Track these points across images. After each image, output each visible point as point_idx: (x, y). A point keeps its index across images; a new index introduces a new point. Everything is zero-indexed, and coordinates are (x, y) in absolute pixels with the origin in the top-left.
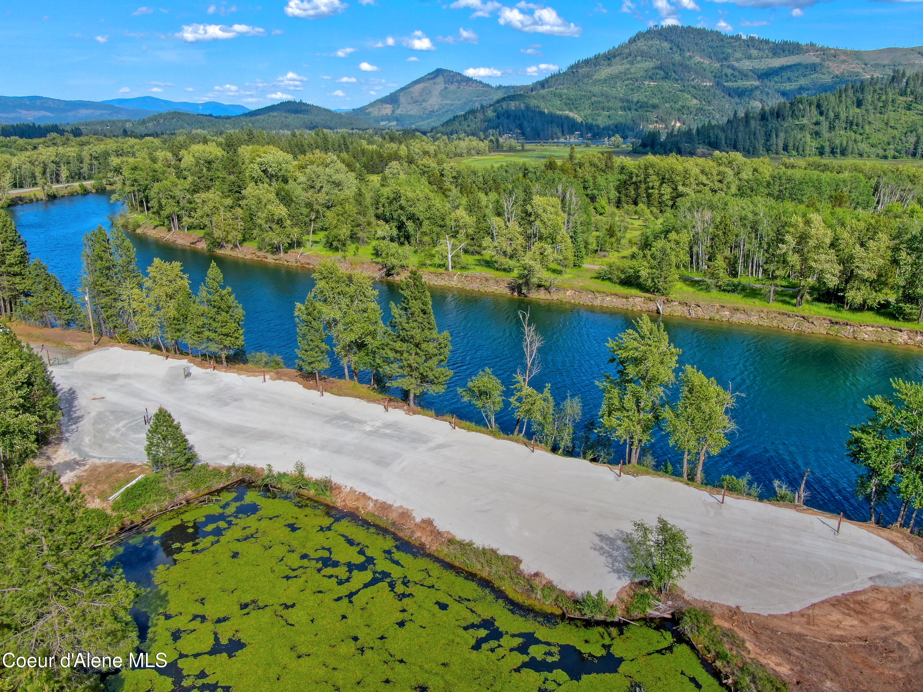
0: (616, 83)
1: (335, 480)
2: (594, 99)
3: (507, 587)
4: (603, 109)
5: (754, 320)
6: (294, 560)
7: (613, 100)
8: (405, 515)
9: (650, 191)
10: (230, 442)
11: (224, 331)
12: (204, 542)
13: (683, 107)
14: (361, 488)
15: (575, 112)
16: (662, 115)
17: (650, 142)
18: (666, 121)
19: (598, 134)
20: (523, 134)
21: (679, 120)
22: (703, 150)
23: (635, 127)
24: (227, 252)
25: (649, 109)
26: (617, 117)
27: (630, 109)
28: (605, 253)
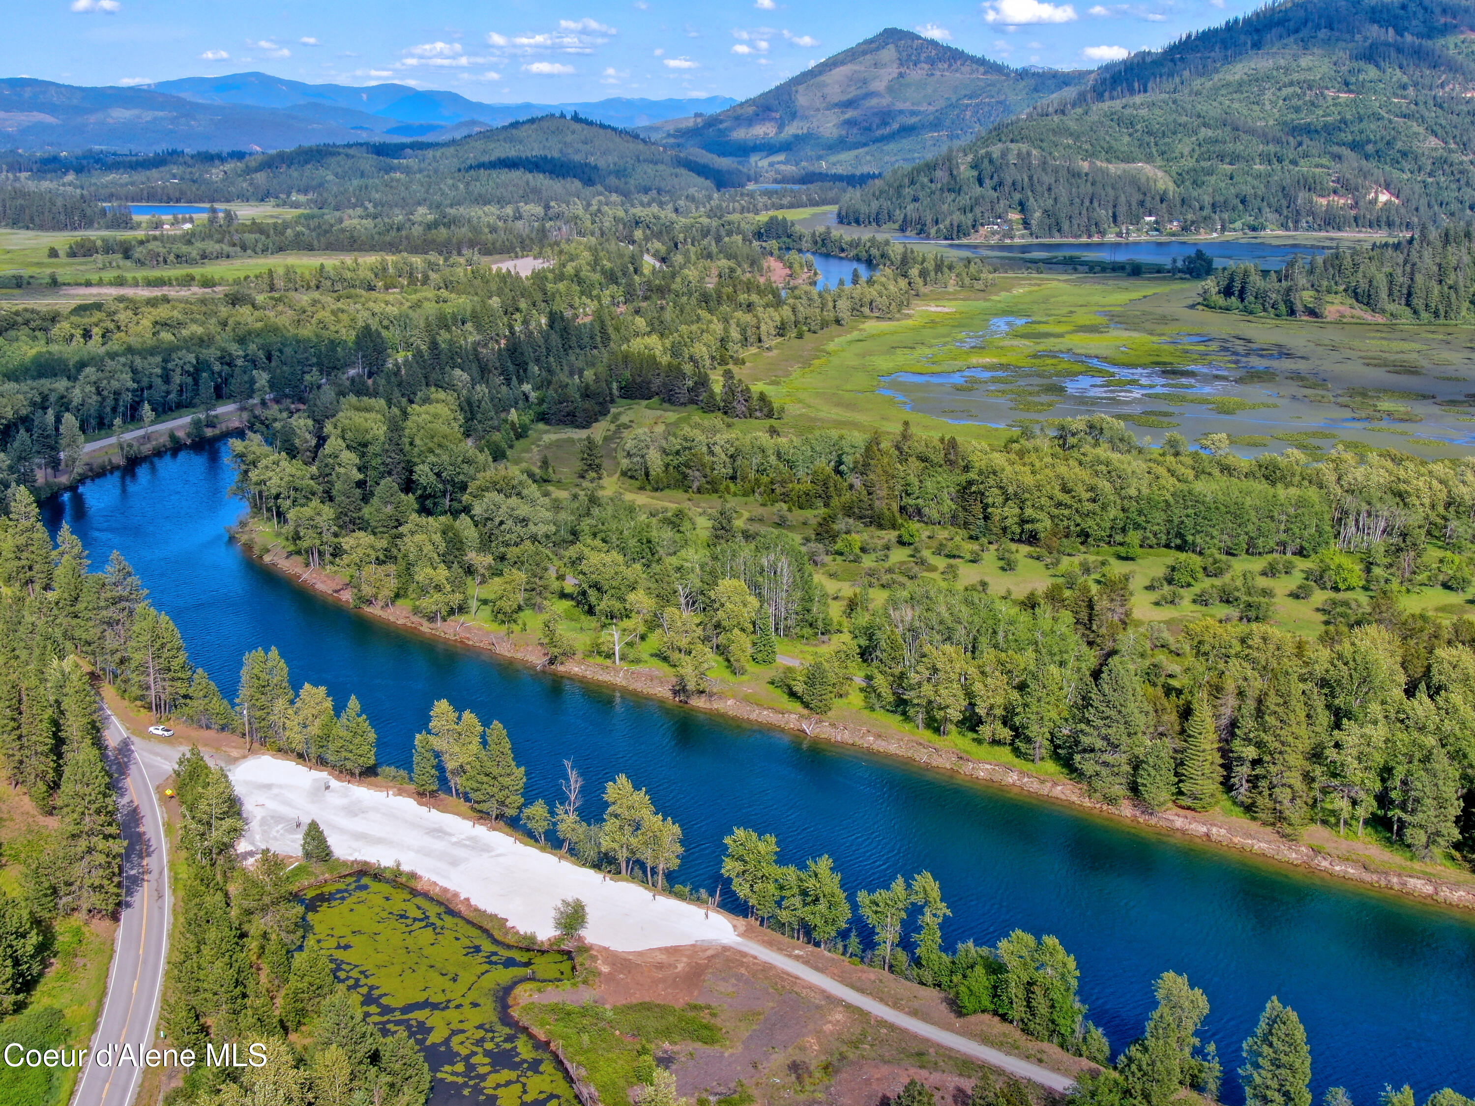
0: (1262, 91)
1: (420, 872)
2: (1204, 133)
3: (497, 935)
4: (1221, 158)
5: (893, 749)
6: (385, 915)
7: (1247, 137)
8: (456, 895)
9: (990, 510)
10: (355, 844)
11: (359, 752)
12: (334, 903)
13: (1404, 154)
14: (434, 878)
15: (1159, 162)
16: (1348, 176)
17: (1237, 285)
18: (1357, 190)
19: (1193, 222)
20: (1026, 224)
21: (1387, 187)
22: (1342, 308)
23: (1284, 203)
24: (374, 611)
25: (1324, 161)
26: (1249, 179)
27: (1280, 161)
28: (825, 638)
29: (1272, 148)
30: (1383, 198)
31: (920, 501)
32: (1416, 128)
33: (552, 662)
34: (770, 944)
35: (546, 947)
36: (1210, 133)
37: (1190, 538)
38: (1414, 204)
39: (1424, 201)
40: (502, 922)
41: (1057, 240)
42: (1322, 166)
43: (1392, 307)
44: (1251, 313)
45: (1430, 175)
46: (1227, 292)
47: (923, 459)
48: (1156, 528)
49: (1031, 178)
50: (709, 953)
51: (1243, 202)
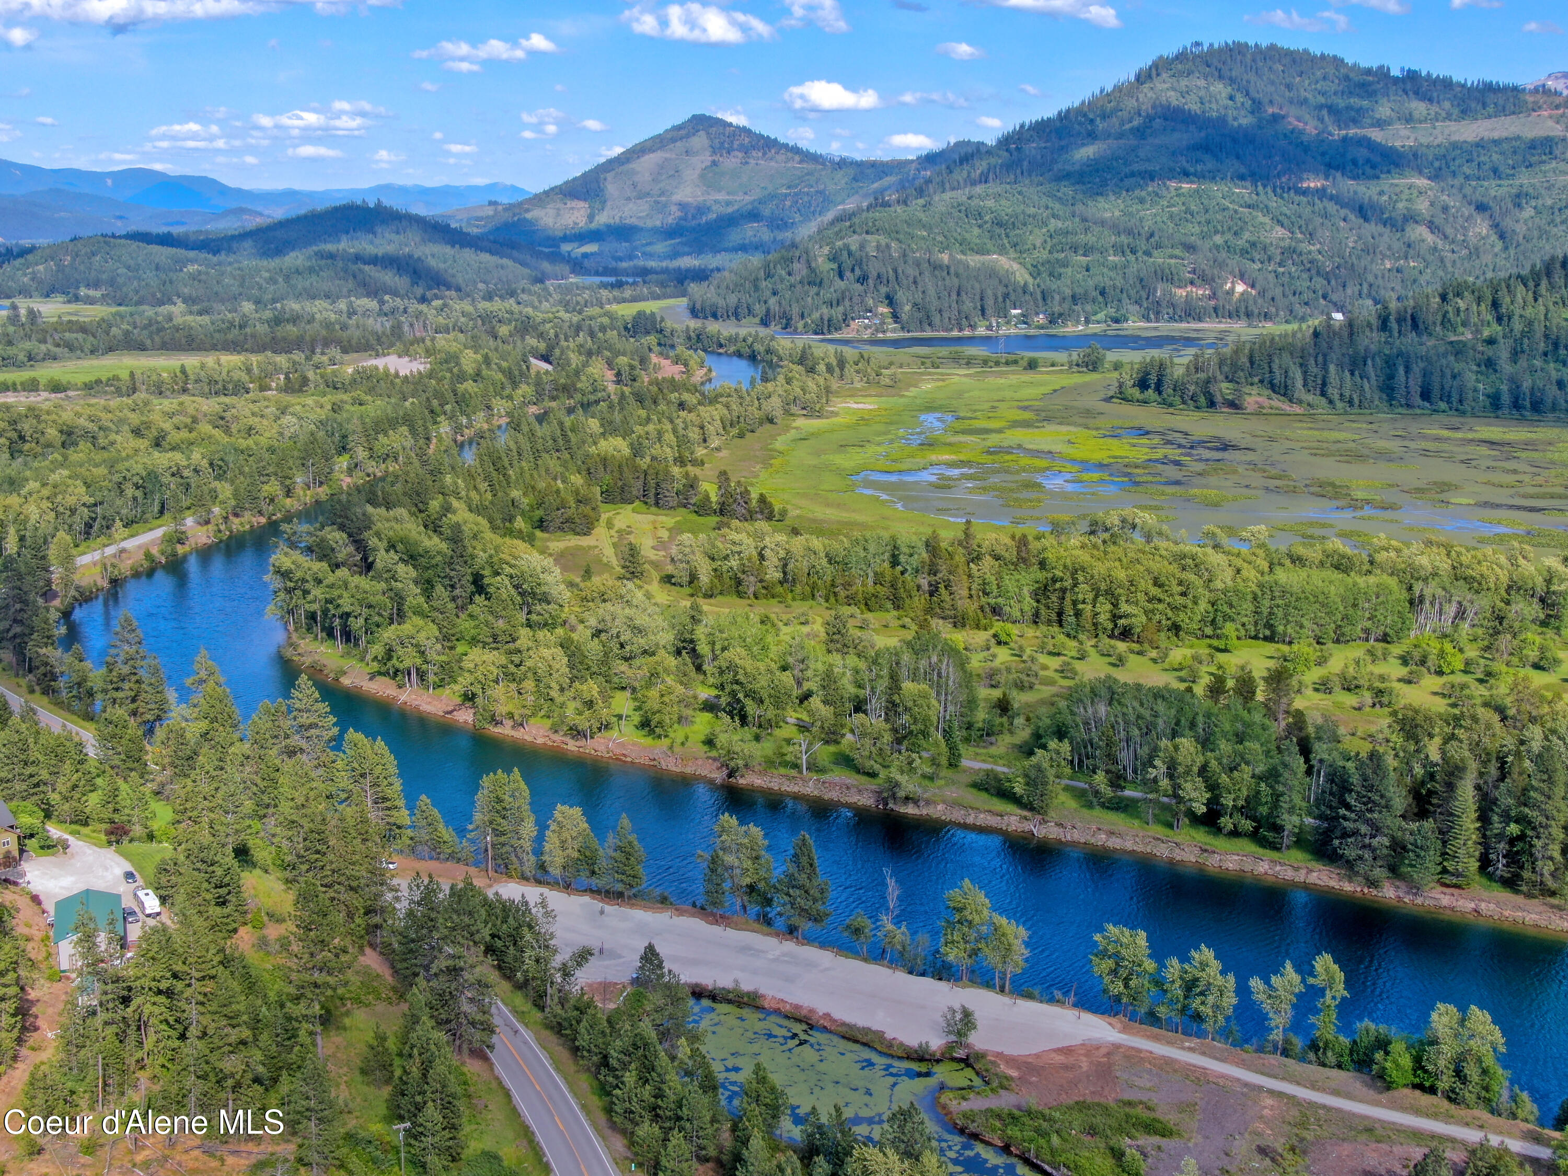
0: (1104, 182)
1: (762, 991)
2: (1054, 224)
4: (1075, 249)
5: (1129, 845)
7: (1097, 229)
8: (812, 1011)
13: (1253, 245)
14: (780, 996)
15: (1013, 255)
16: (1203, 266)
17: (1153, 378)
18: (1213, 280)
19: (1060, 315)
20: (896, 317)
21: (1242, 277)
22: (1260, 399)
23: (1144, 295)
24: (506, 730)
25: (1177, 252)
26: (1105, 270)
27: (1133, 251)
28: (993, 739)
29: (1124, 239)
30: (1240, 288)
31: (1000, 600)
32: (1261, 218)
33: (730, 775)
34: (1156, 1038)
35: (938, 1056)
36: (1060, 224)
37: (1281, 629)
38: (1269, 295)
39: (1278, 291)
40: (880, 1035)
41: (929, 334)
42: (1176, 257)
43: (1310, 398)
44: (1171, 405)
45: (1280, 265)
46: (1143, 384)
47: (997, 558)
48: (1245, 620)
49: (895, 271)
50: (1103, 1051)
51: (1102, 293)
